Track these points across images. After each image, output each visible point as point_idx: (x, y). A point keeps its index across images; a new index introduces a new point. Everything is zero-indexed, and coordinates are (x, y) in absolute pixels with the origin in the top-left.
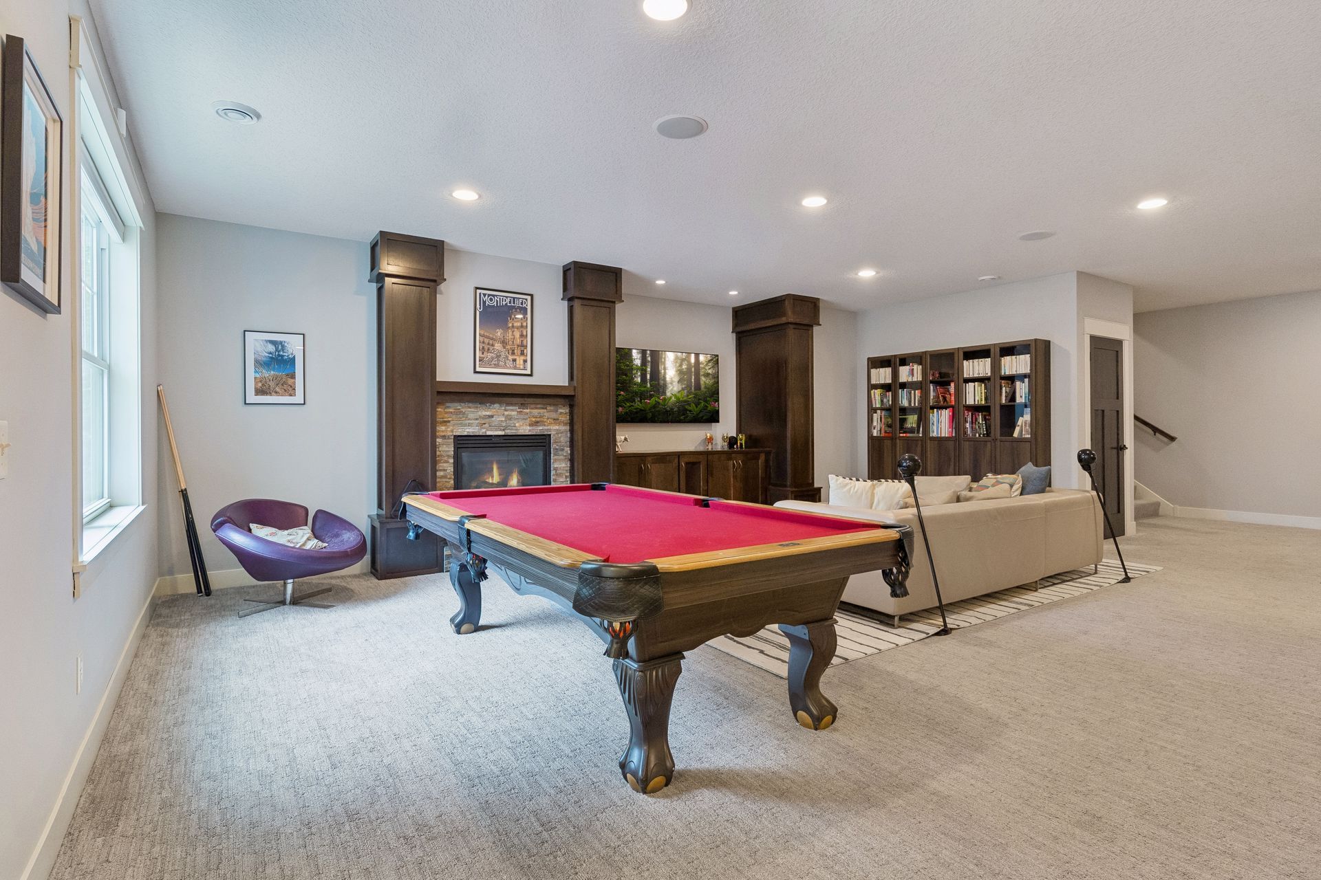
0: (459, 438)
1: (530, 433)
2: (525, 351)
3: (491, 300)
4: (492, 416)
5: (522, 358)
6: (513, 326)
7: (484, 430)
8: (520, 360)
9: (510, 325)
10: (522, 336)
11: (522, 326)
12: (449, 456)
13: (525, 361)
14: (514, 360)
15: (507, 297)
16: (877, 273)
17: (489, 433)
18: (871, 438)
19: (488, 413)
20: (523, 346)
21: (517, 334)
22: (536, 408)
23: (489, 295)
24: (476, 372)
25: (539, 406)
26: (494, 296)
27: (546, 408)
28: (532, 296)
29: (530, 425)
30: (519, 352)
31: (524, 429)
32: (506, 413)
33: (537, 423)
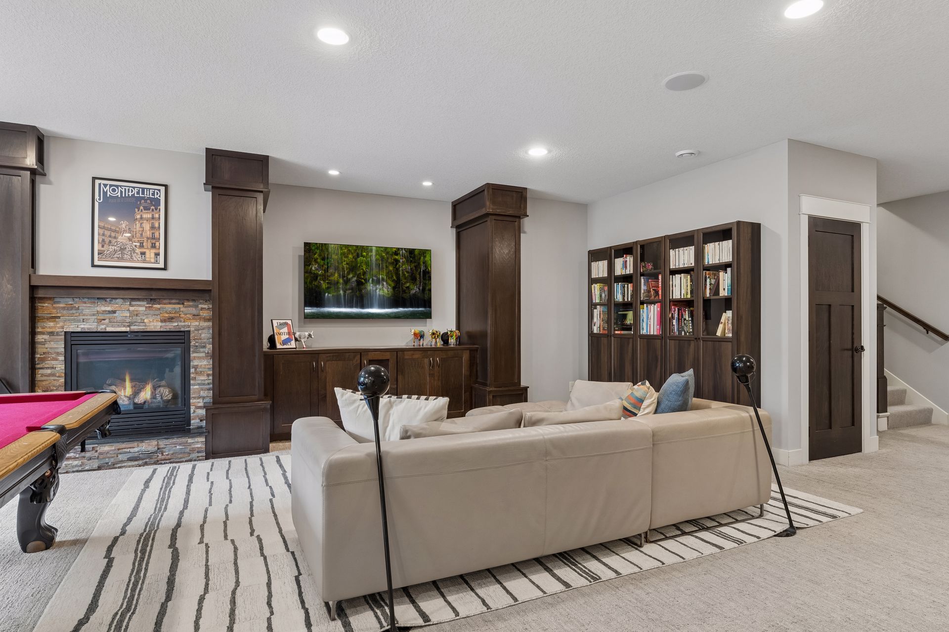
0: (73, 335)
1: (162, 330)
2: (157, 244)
3: (114, 190)
4: (114, 312)
5: (153, 251)
6: (141, 218)
7: (103, 327)
8: (150, 254)
9: (138, 217)
10: (153, 227)
11: (153, 218)
12: (58, 354)
13: (157, 255)
14: (143, 254)
15: (134, 188)
16: (550, 151)
17: (109, 329)
18: (591, 335)
19: (109, 309)
20: (154, 239)
21: (147, 226)
22: (170, 303)
23: (111, 186)
24: (93, 266)
25: (174, 301)
26: (117, 186)
27: (183, 304)
28: (166, 186)
29: (162, 321)
30: (150, 245)
31: (154, 324)
32: (131, 309)
33: (171, 319)
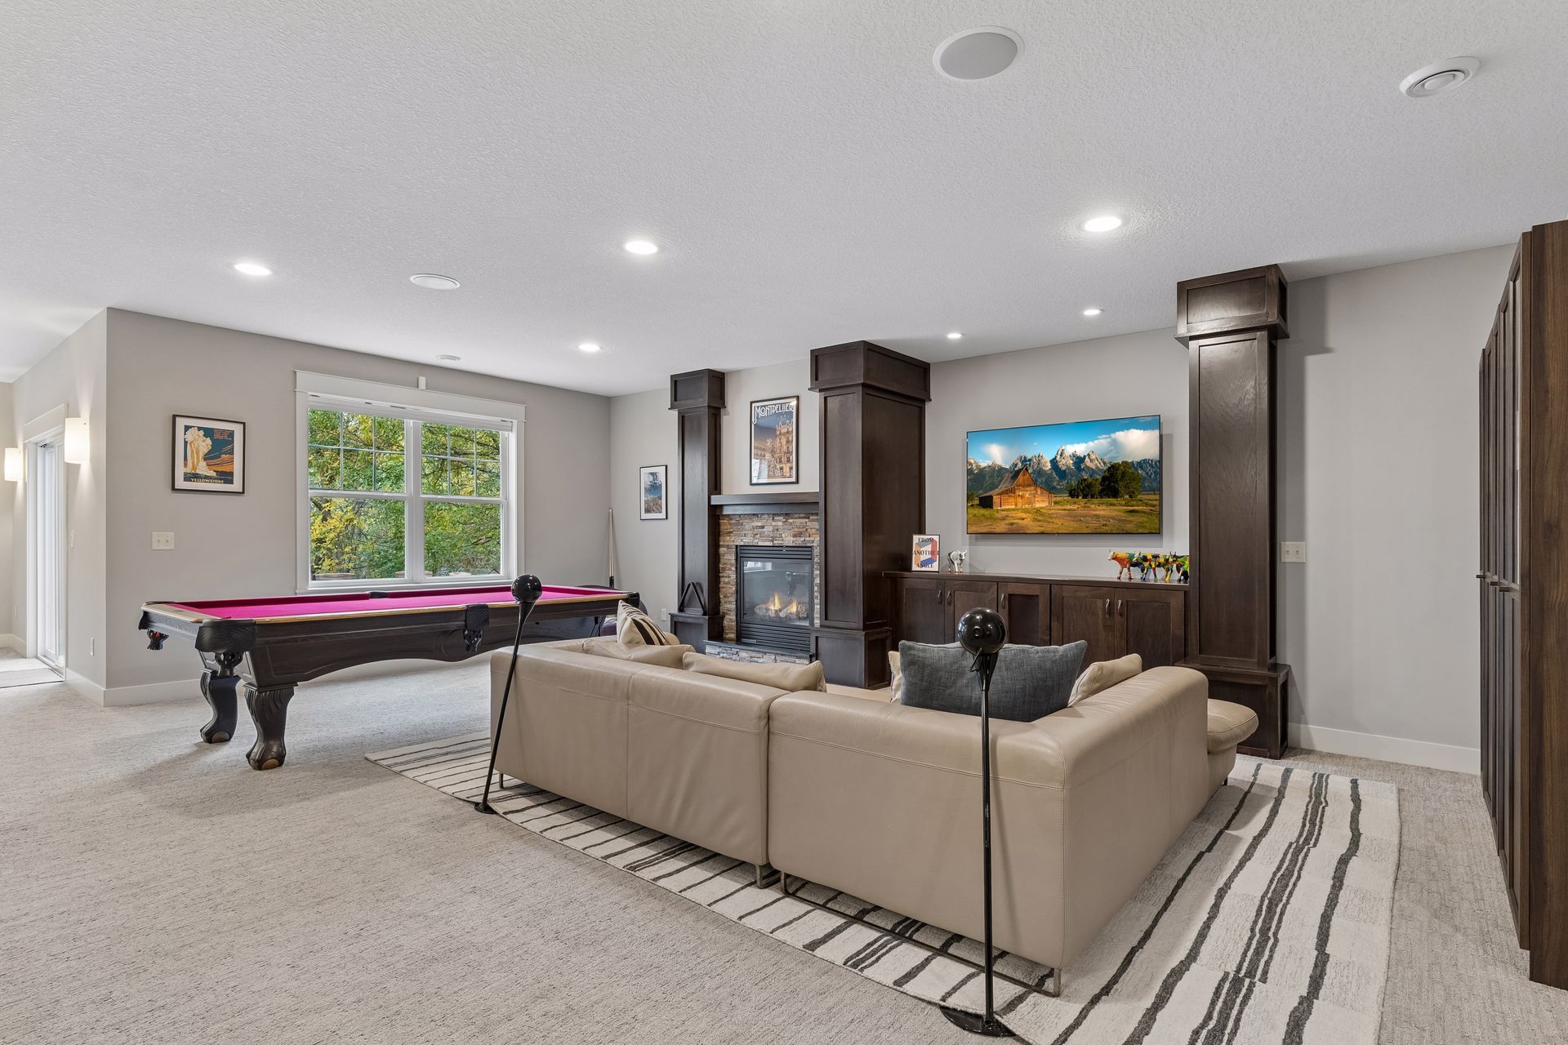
0: (742, 548)
1: (794, 545)
2: (791, 458)
3: (763, 411)
4: (763, 527)
5: (789, 465)
6: (780, 434)
7: (756, 541)
8: (786, 468)
9: (778, 433)
10: (788, 442)
11: (788, 432)
12: (731, 564)
13: (791, 468)
14: (781, 469)
15: (775, 405)
17: (760, 544)
19: (760, 524)
20: (789, 452)
21: (784, 441)
22: (799, 518)
23: (762, 406)
24: (751, 484)
25: (802, 515)
26: (764, 406)
27: (809, 518)
28: (797, 397)
29: (795, 536)
30: (786, 459)
31: (788, 540)
32: (774, 523)
33: (799, 535)
